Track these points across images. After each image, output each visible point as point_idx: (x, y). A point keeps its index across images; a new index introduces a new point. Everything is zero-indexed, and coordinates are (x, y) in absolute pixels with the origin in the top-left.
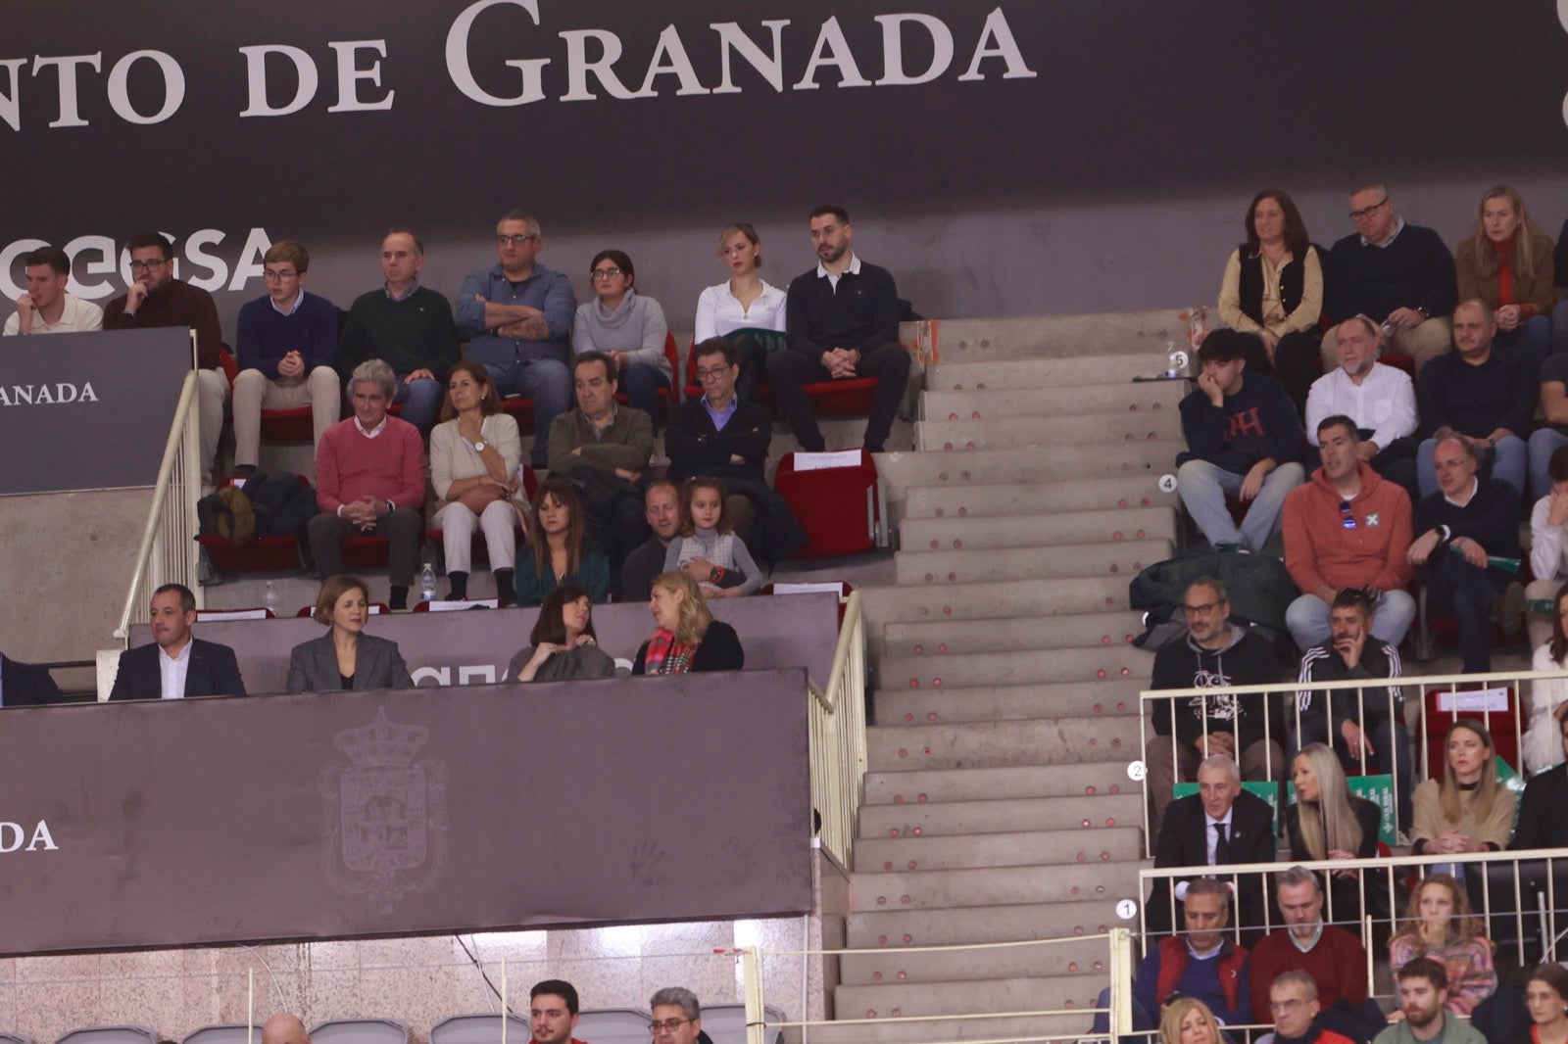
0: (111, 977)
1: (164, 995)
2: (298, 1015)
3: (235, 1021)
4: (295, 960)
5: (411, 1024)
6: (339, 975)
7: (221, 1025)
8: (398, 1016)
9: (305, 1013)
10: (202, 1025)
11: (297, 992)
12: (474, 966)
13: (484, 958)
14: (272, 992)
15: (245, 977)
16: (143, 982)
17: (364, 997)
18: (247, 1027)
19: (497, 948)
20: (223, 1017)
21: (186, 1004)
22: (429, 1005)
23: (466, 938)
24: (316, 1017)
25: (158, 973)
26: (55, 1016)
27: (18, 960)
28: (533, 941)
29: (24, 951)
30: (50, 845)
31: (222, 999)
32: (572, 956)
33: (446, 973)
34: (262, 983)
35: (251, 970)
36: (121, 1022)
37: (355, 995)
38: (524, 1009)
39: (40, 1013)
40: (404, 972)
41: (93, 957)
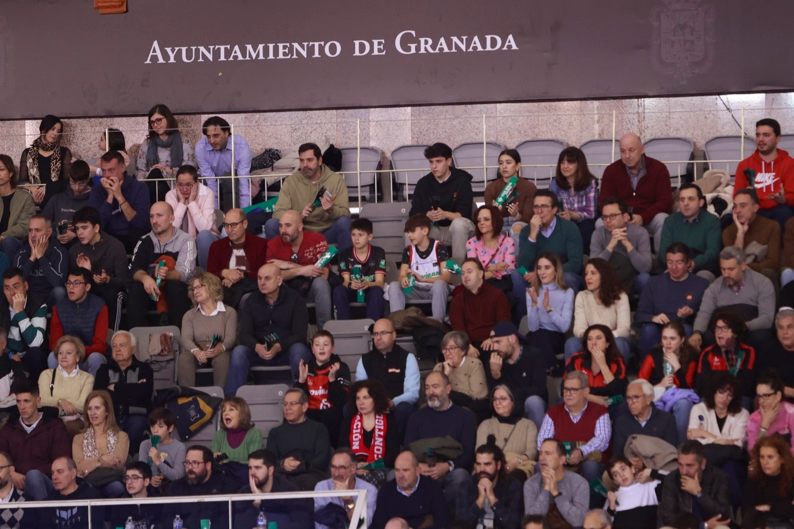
0: (544, 114)
1: (570, 124)
2: (638, 135)
3: (606, 137)
4: (637, 107)
5: (695, 140)
6: (659, 115)
7: (599, 139)
8: (688, 136)
9: (641, 134)
10: (589, 139)
11: (637, 123)
12: (727, 111)
13: (732, 107)
14: (625, 123)
15: (611, 115)
16: (560, 117)
17: (671, 126)
18: (612, 141)
19: (739, 102)
20: (600, 135)
21: (581, 128)
22: (704, 131)
23: (723, 97)
24: (647, 136)
25: (568, 113)
26: (516, 133)
27: (498, 105)
28: (757, 99)
29: (501, 100)
30: (514, 47)
31: (599, 126)
32: (778, 106)
33: (713, 115)
34: (620, 118)
35: (614, 112)
36: (549, 137)
37: (667, 125)
38: (753, 134)
39: (509, 132)
40: (692, 114)
41: (536, 104)
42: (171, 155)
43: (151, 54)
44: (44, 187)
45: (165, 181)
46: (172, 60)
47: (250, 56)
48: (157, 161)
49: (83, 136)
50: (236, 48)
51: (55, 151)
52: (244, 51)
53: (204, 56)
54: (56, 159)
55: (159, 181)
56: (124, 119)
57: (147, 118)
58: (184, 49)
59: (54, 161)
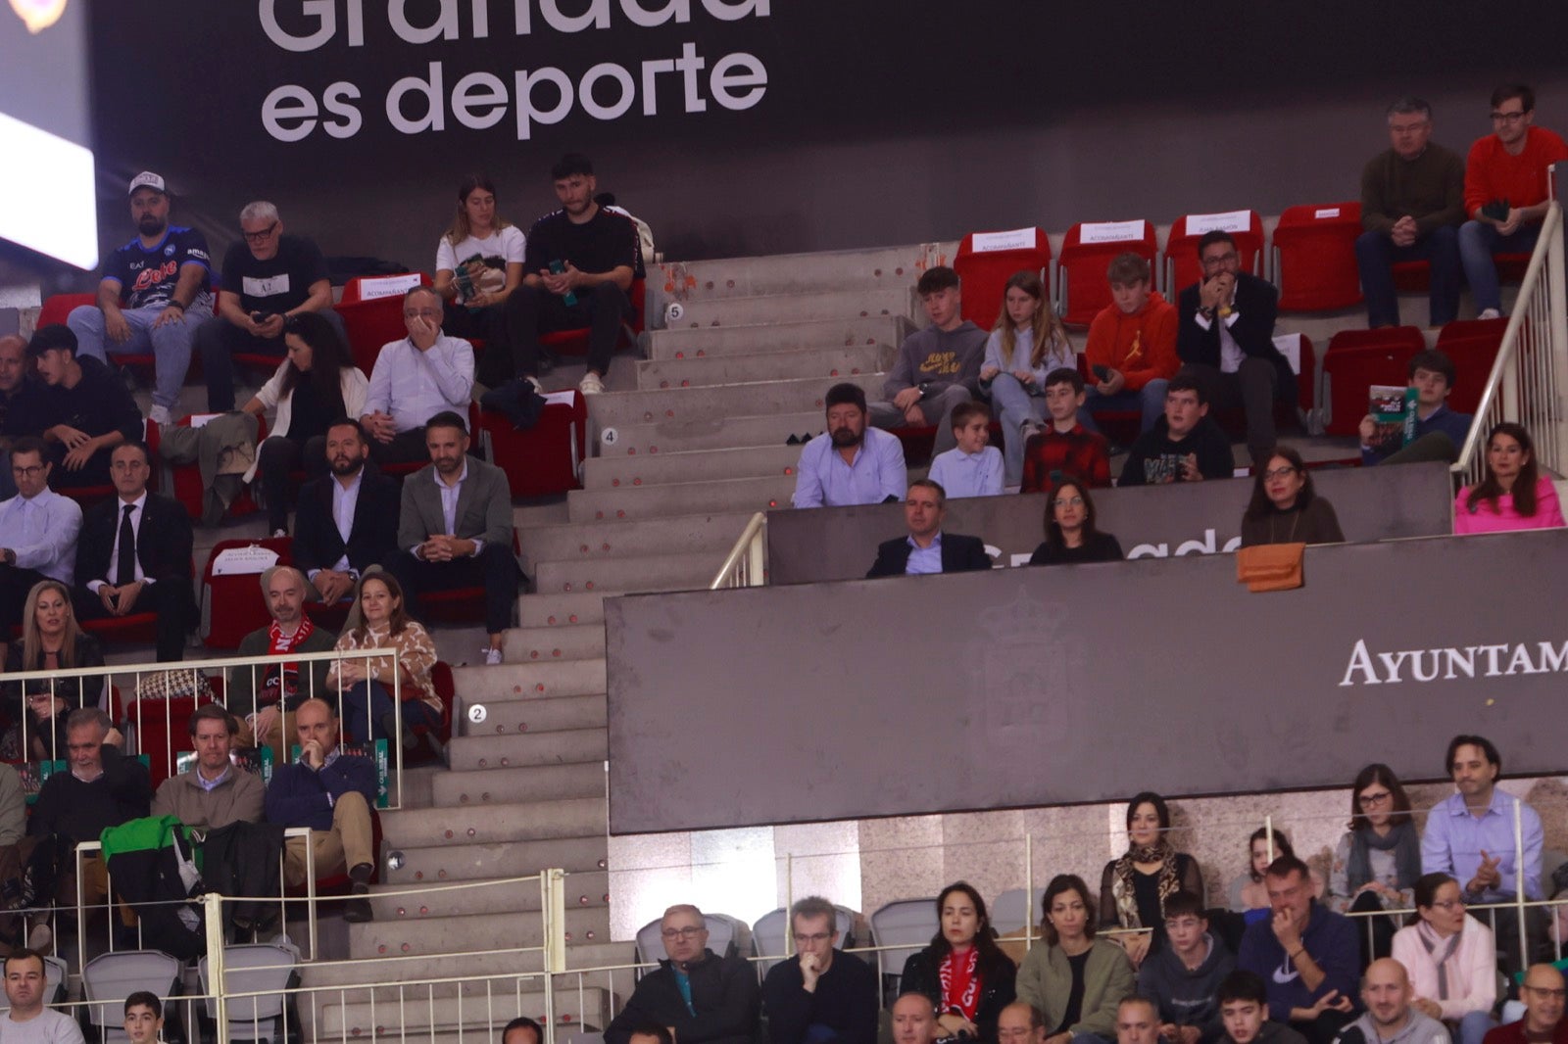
42: (1397, 864)
43: (1352, 666)
44: (1150, 935)
45: (1386, 916)
46: (1394, 678)
47: (1549, 665)
48: (1368, 876)
49: (1223, 831)
50: (1521, 650)
51: (1165, 864)
52: (1535, 656)
53: (1457, 668)
54: (1168, 877)
55: (1374, 917)
56: (1303, 795)
57: (1348, 794)
58: (1417, 656)
59: (1165, 883)
